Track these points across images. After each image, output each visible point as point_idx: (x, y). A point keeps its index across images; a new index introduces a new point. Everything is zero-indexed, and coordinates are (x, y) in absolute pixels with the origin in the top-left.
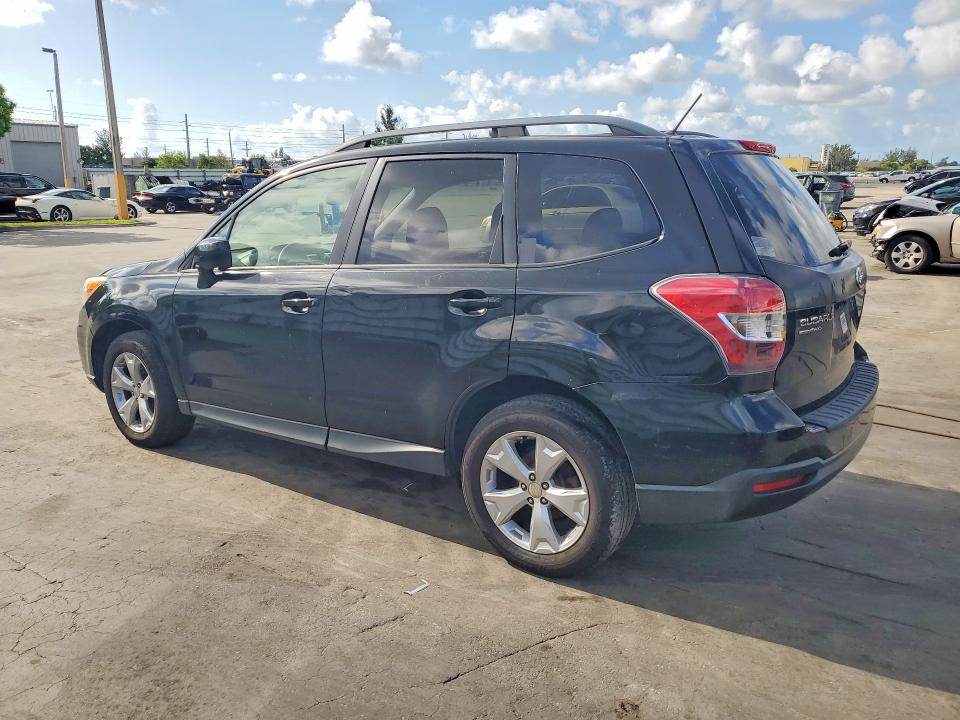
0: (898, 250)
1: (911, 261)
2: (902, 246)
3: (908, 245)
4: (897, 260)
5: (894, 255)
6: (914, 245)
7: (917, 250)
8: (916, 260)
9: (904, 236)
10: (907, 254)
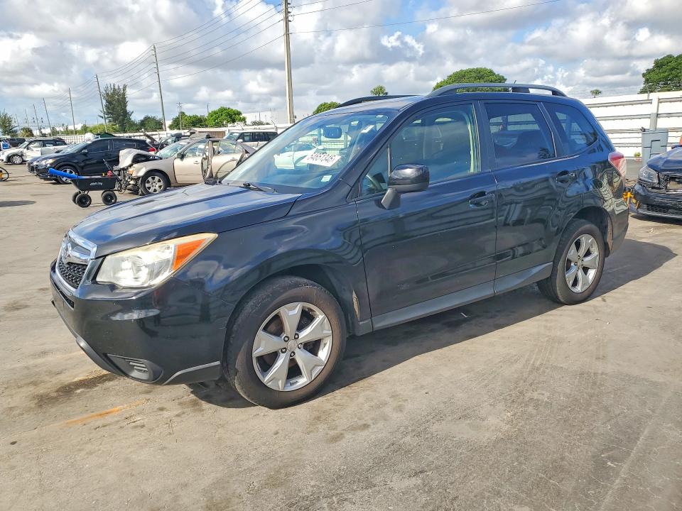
0: (148, 182)
1: (157, 188)
2: (150, 179)
3: (153, 178)
4: (149, 188)
5: (147, 185)
6: (157, 178)
7: (159, 181)
8: (160, 187)
9: (151, 173)
10: (154, 184)
